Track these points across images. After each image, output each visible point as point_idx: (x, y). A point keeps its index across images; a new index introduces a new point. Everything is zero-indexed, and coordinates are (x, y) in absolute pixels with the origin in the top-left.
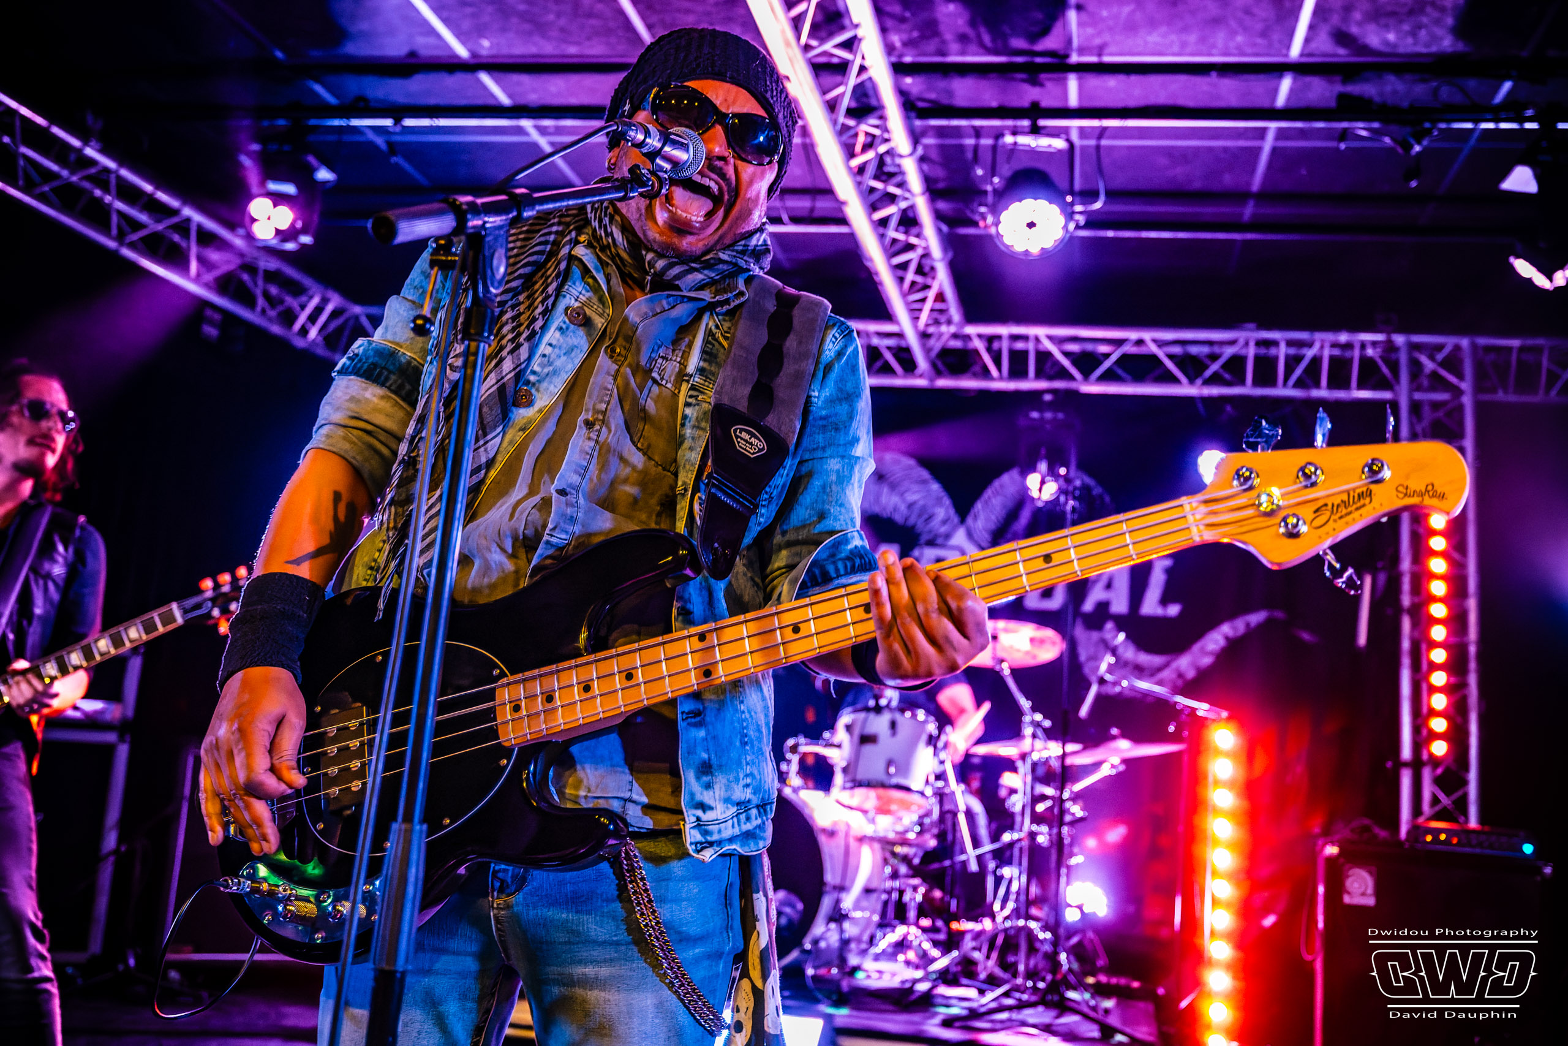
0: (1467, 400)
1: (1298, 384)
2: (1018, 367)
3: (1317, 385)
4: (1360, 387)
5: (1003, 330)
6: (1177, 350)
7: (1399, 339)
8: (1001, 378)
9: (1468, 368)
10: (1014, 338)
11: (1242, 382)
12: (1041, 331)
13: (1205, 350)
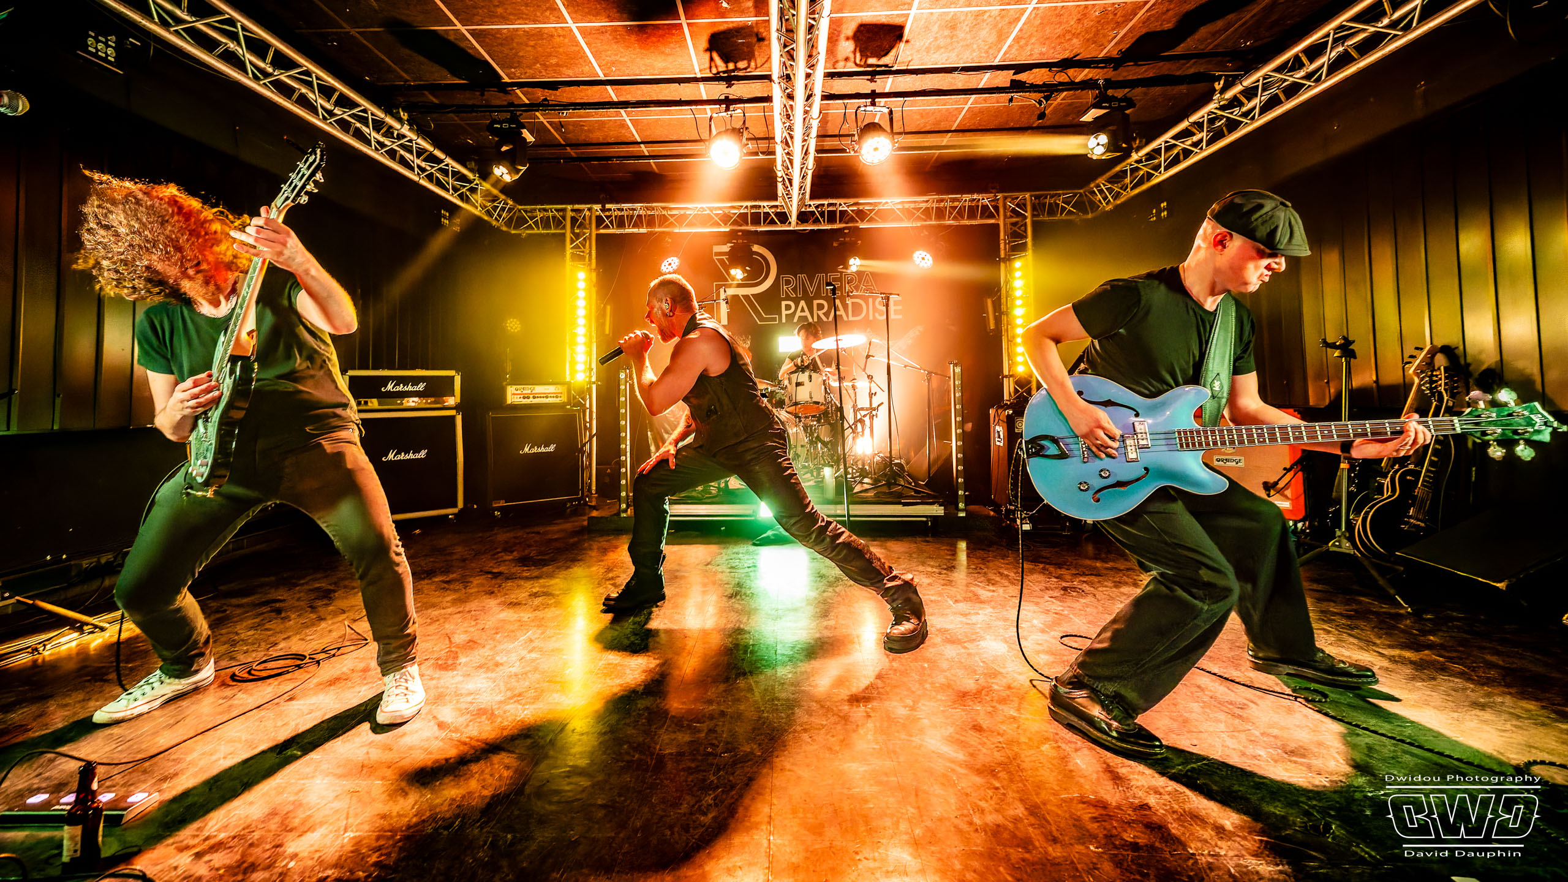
0: (1028, 221)
1: (955, 218)
2: (832, 217)
3: (963, 218)
4: (981, 218)
5: (826, 202)
6: (900, 207)
7: (999, 196)
8: (825, 225)
9: (1029, 208)
10: (830, 205)
11: (931, 219)
12: (842, 201)
13: (912, 206)
